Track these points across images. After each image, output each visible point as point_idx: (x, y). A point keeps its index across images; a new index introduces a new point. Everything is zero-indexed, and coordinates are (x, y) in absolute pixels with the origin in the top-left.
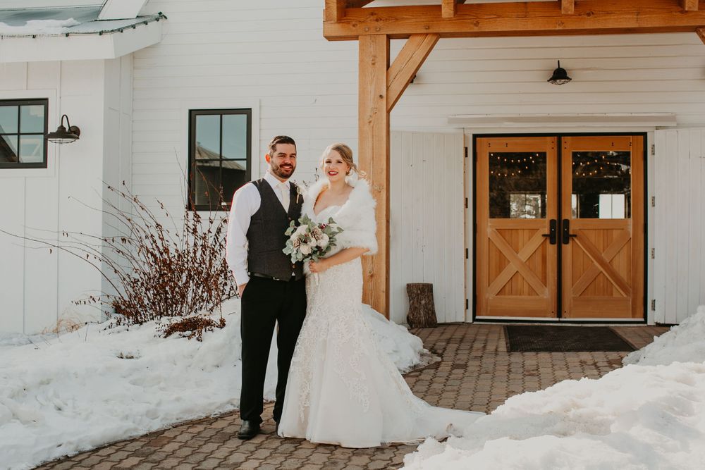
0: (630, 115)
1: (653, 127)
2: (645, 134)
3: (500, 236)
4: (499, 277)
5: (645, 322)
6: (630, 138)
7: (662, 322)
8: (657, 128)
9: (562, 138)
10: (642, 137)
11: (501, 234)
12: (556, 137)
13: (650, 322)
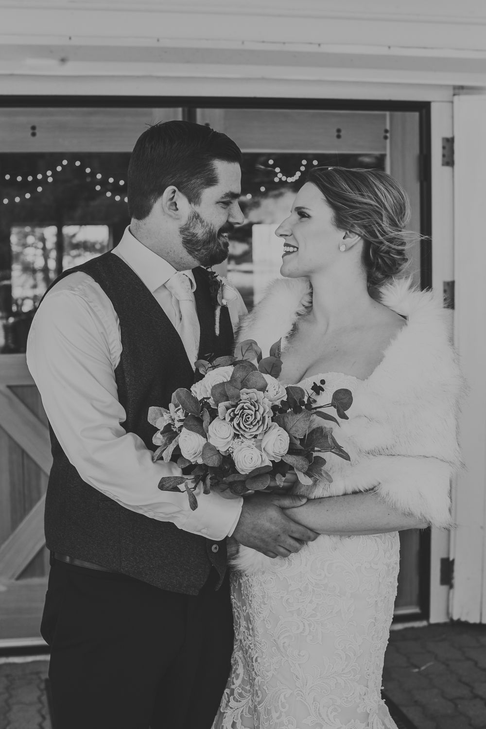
0: (384, 51)
1: (447, 86)
2: (423, 109)
3: (22, 408)
4: (22, 525)
5: (425, 614)
6: (384, 116)
7: (473, 619)
8: (459, 90)
9: (199, 111)
10: (416, 115)
11: (23, 401)
12: (180, 110)
13: (437, 616)
